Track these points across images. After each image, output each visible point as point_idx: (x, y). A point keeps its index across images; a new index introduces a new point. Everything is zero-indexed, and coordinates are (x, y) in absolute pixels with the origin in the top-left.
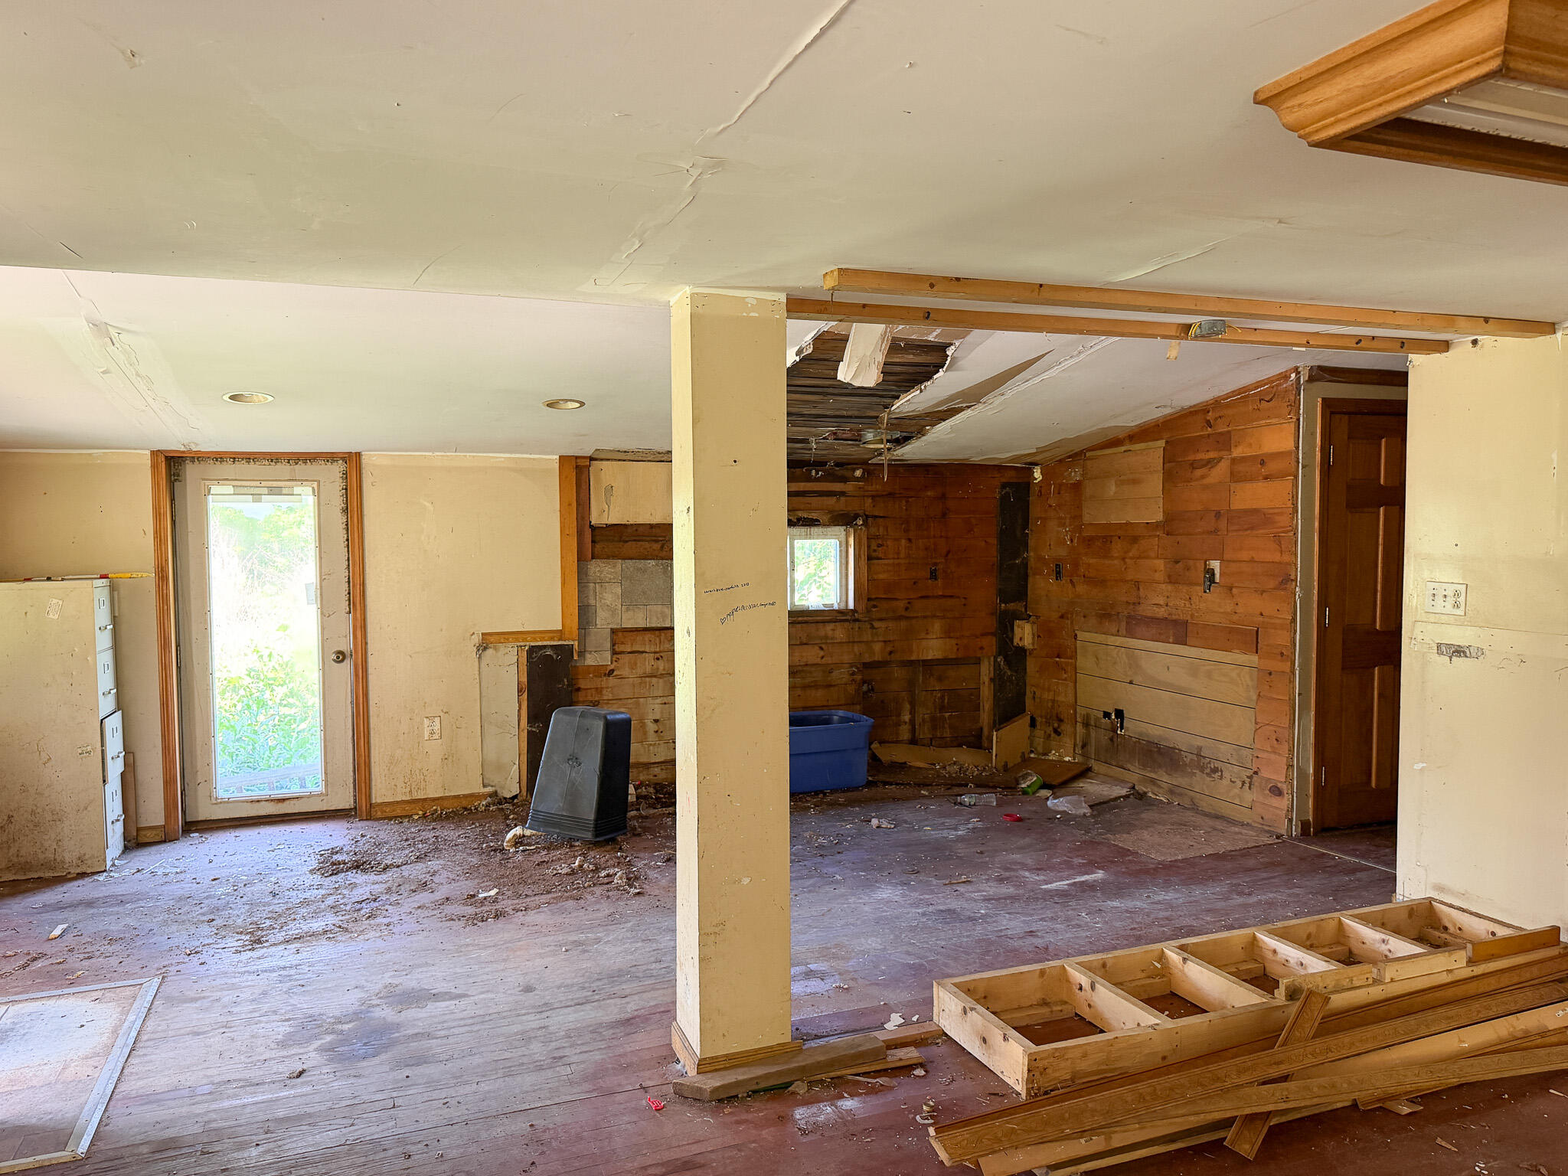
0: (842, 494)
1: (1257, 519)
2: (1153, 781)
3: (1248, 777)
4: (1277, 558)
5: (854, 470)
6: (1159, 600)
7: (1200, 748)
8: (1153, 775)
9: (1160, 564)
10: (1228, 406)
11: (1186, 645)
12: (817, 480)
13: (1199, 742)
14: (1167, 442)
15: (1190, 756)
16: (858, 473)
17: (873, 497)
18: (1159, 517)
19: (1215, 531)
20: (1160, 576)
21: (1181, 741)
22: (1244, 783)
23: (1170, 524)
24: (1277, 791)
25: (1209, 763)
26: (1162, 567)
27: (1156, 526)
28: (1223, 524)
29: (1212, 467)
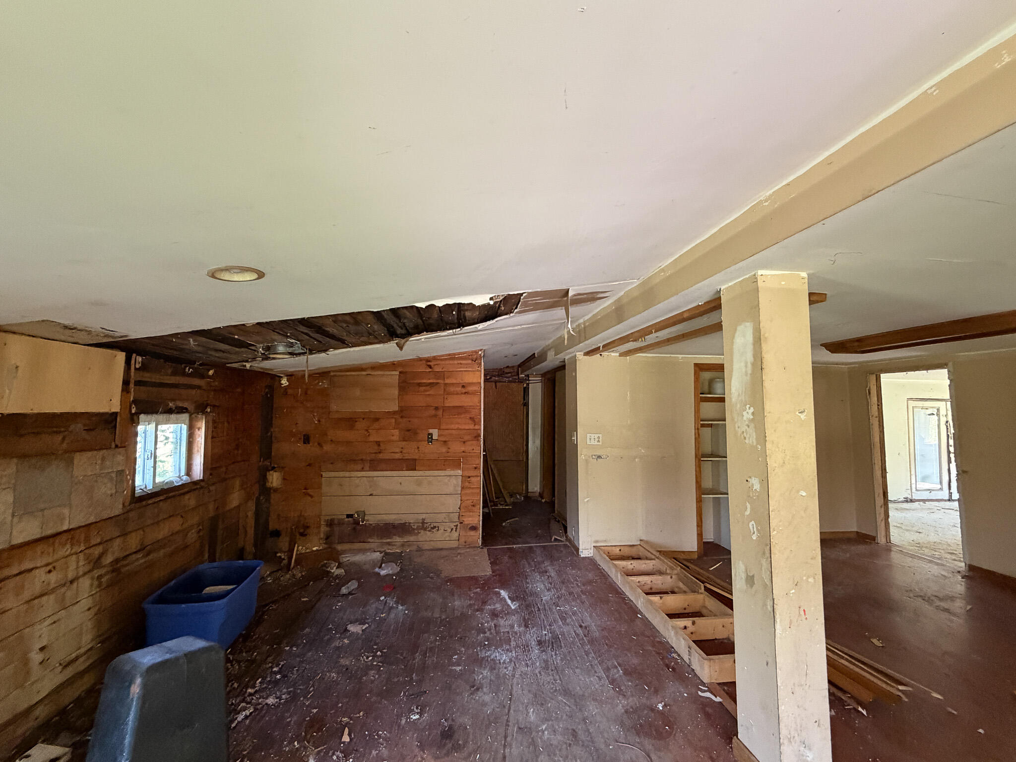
0: (199, 387)
1: (460, 410)
2: (389, 544)
3: (455, 526)
4: (472, 427)
5: (209, 370)
6: (394, 451)
7: (423, 520)
8: (388, 540)
9: (396, 432)
10: (441, 360)
11: (415, 470)
12: (189, 375)
13: (424, 516)
14: (400, 372)
15: (416, 525)
16: (211, 372)
17: (215, 390)
18: (396, 408)
19: (435, 416)
20: (395, 438)
21: (410, 519)
22: (452, 529)
23: (402, 412)
24: (474, 528)
25: (430, 525)
26: (398, 433)
27: (394, 413)
28: (440, 412)
29: (433, 386)
